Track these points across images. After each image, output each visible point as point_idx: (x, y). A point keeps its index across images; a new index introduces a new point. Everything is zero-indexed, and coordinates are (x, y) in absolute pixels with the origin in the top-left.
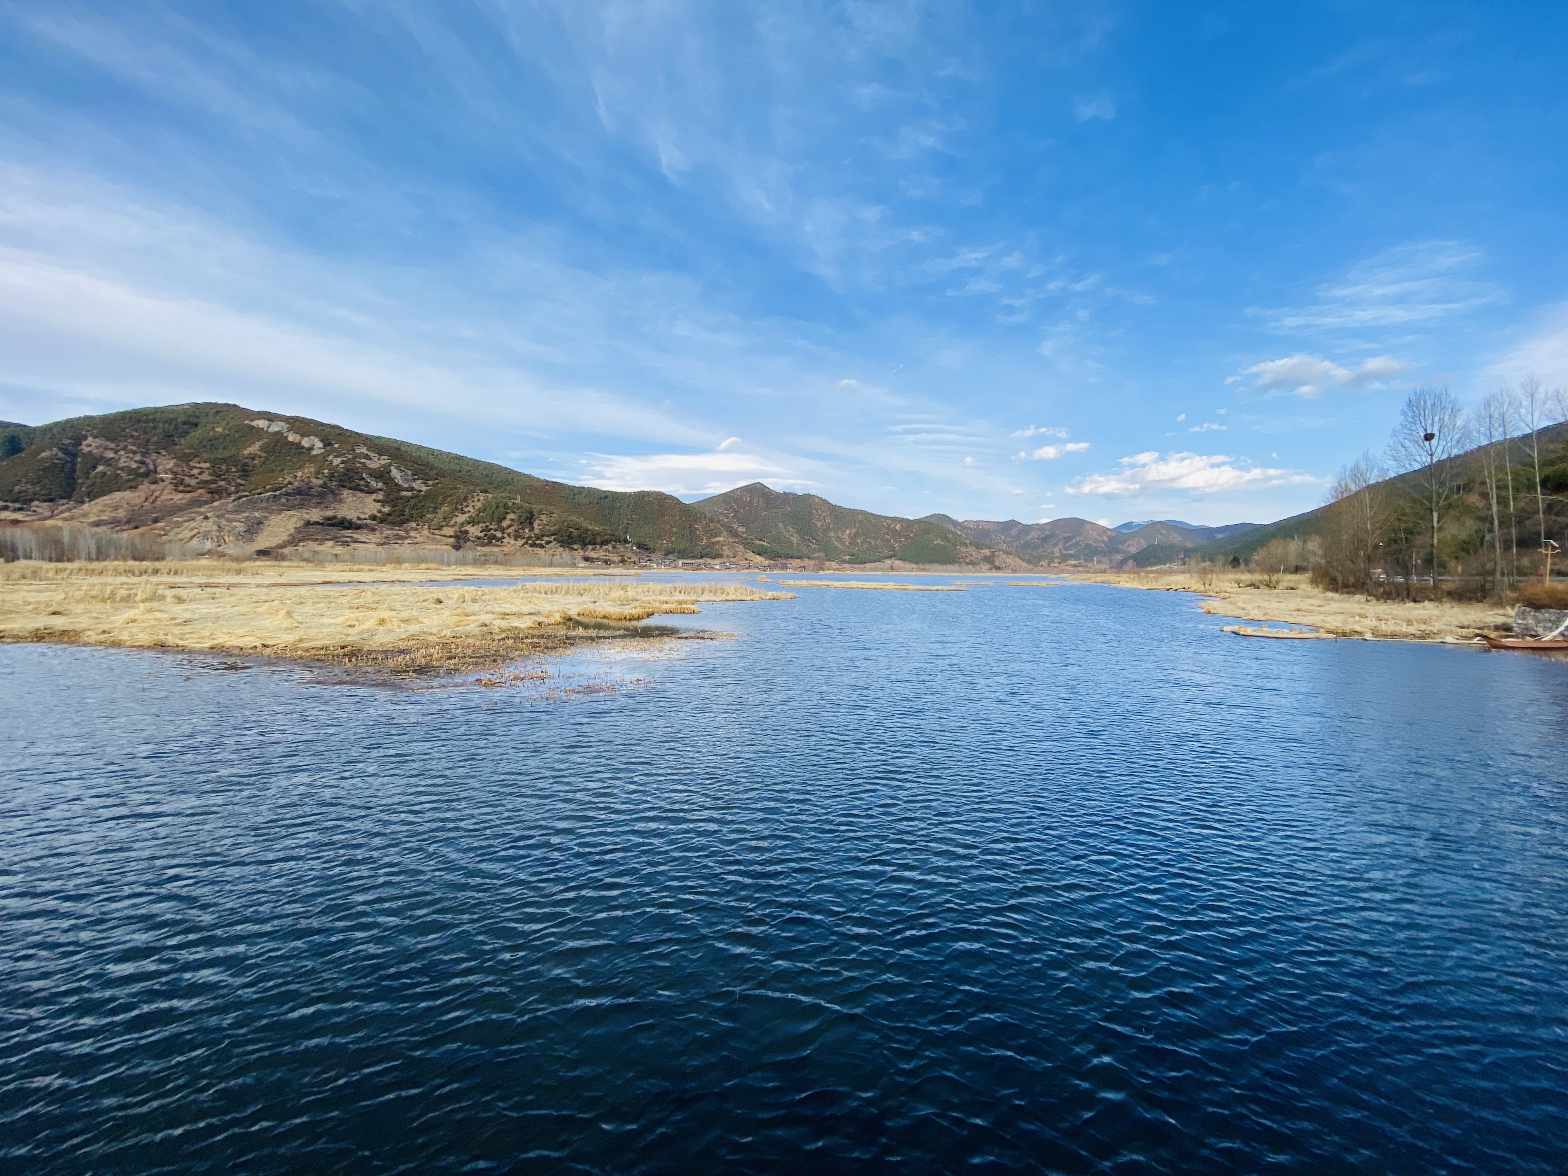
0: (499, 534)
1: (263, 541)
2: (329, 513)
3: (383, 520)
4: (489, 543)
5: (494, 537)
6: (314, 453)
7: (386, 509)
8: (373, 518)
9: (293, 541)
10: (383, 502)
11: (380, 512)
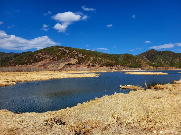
0: (95, 65)
1: (60, 68)
2: (69, 63)
3: (77, 63)
4: (93, 67)
5: (94, 65)
6: (67, 52)
7: (78, 61)
8: (75, 63)
9: (63, 68)
10: (77, 60)
11: (76, 62)
